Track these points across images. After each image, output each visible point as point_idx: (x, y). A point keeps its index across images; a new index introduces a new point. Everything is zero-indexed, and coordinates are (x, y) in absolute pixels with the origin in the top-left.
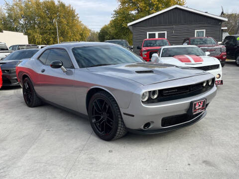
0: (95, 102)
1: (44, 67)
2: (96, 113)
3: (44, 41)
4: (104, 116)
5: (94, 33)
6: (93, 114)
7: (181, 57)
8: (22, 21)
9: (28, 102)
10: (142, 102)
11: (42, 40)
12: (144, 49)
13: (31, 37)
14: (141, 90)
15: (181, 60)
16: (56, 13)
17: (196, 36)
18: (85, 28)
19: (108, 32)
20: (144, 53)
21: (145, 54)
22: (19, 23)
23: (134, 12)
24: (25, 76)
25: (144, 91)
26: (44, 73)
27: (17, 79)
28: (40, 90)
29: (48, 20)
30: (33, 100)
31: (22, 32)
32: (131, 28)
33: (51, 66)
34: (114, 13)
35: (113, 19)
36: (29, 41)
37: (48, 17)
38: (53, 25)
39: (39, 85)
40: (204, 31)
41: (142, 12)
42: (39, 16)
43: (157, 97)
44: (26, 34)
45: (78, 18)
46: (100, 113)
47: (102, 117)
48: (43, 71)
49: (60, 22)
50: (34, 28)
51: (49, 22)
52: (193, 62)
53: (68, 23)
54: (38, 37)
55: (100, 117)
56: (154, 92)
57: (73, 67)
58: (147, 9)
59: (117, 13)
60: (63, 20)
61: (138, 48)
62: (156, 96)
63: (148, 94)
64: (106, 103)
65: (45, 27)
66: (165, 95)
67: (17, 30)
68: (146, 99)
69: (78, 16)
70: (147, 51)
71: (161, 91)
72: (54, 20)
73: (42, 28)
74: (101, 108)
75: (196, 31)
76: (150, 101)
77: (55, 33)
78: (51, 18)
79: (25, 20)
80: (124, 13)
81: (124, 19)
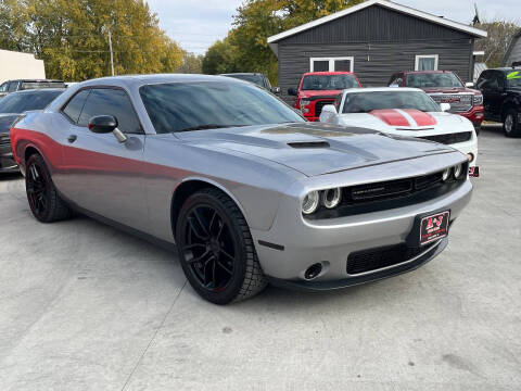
0: (193, 215)
1: (74, 130)
2: (194, 239)
3: (82, 74)
4: (213, 247)
5: (193, 58)
6: (187, 243)
7: (387, 114)
8: (31, 28)
9: (37, 212)
10: (304, 215)
11: (78, 72)
12: (303, 94)
13: (51, 64)
14: (302, 188)
15: (388, 121)
16: (108, 12)
17: (417, 69)
18: (174, 47)
19: (224, 57)
20: (302, 104)
21: (306, 107)
22: (26, 33)
23: (281, 13)
24: (30, 151)
25: (307, 190)
26: (74, 145)
27: (12, 158)
28: (65, 184)
29: (92, 27)
30: (49, 206)
31: (31, 51)
32: (274, 48)
33: (91, 127)
34: (238, 14)
35: (236, 27)
36: (47, 72)
37: (92, 20)
38: (102, 38)
39: (63, 172)
40: (436, 57)
41: (299, 14)
42: (71, 16)
43: (339, 205)
44: (40, 56)
45: (157, 22)
46: (204, 239)
47: (208, 249)
48: (72, 139)
49: (117, 33)
50: (60, 44)
51: (94, 32)
52: (414, 125)
53: (135, 34)
54: (68, 64)
55: (204, 250)
56: (331, 193)
57: (141, 131)
58: (310, 8)
59: (244, 13)
60: (125, 28)
61: (292, 92)
62: (335, 203)
63: (317, 198)
64: (218, 218)
65: (83, 43)
66: (356, 200)
67: (20, 49)
68: (312, 209)
69: (157, 18)
70: (311, 99)
71: (346, 191)
72: (103, 28)
73: (77, 45)
74: (207, 228)
75: (417, 57)
76: (322, 214)
77: (105, 57)
78: (97, 23)
79: (39, 26)
80: (259, 15)
81: (259, 28)
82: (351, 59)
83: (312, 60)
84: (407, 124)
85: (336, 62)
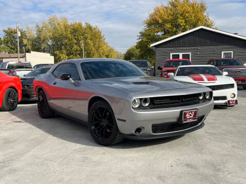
0: (96, 110)
1: (56, 80)
2: (96, 120)
6: (92, 122)
8: (50, 43)
12: (164, 69)
13: (57, 57)
17: (222, 57)
19: (135, 54)
20: (164, 73)
22: (47, 44)
23: (160, 34)
24: (40, 89)
26: (55, 86)
29: (75, 41)
31: (49, 52)
32: (154, 49)
33: (61, 78)
34: (140, 35)
35: (139, 41)
37: (75, 39)
38: (79, 46)
40: (232, 52)
41: (167, 33)
43: (149, 105)
44: (52, 54)
45: (105, 39)
46: (100, 120)
48: (55, 83)
49: (86, 44)
50: (61, 49)
51: (76, 44)
52: (206, 80)
53: (94, 44)
55: (99, 124)
56: (145, 100)
58: (173, 31)
59: (143, 34)
60: (90, 42)
62: (147, 104)
65: (72, 49)
67: (44, 51)
69: (104, 37)
72: (81, 42)
73: (69, 50)
74: (102, 115)
77: (81, 55)
78: (78, 40)
79: (53, 42)
82: (190, 53)
83: (171, 54)
84: (203, 80)
85: (183, 55)
